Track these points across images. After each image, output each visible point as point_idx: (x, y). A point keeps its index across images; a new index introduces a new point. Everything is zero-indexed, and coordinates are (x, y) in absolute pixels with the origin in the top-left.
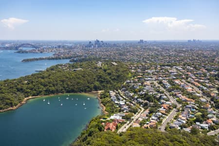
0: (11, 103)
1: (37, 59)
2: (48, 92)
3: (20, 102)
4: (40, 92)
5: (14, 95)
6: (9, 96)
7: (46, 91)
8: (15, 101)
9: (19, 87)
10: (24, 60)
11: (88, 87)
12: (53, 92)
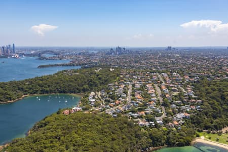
0: (10, 98)
1: (52, 66)
2: (43, 92)
3: (18, 98)
4: (37, 91)
5: (15, 92)
6: (10, 92)
7: (41, 91)
8: (14, 97)
9: (20, 87)
10: (40, 66)
11: (78, 89)
12: (47, 92)
